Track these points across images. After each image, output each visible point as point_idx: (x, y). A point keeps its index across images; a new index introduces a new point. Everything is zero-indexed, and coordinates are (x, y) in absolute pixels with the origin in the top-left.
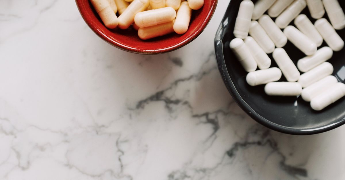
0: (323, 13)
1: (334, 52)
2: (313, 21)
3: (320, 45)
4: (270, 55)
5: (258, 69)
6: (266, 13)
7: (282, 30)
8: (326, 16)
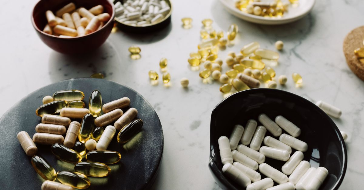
0: (280, 130)
1: (304, 153)
2: (278, 138)
3: (291, 152)
4: (258, 171)
5: (252, 182)
6: (240, 143)
7: (258, 151)
8: (284, 132)
